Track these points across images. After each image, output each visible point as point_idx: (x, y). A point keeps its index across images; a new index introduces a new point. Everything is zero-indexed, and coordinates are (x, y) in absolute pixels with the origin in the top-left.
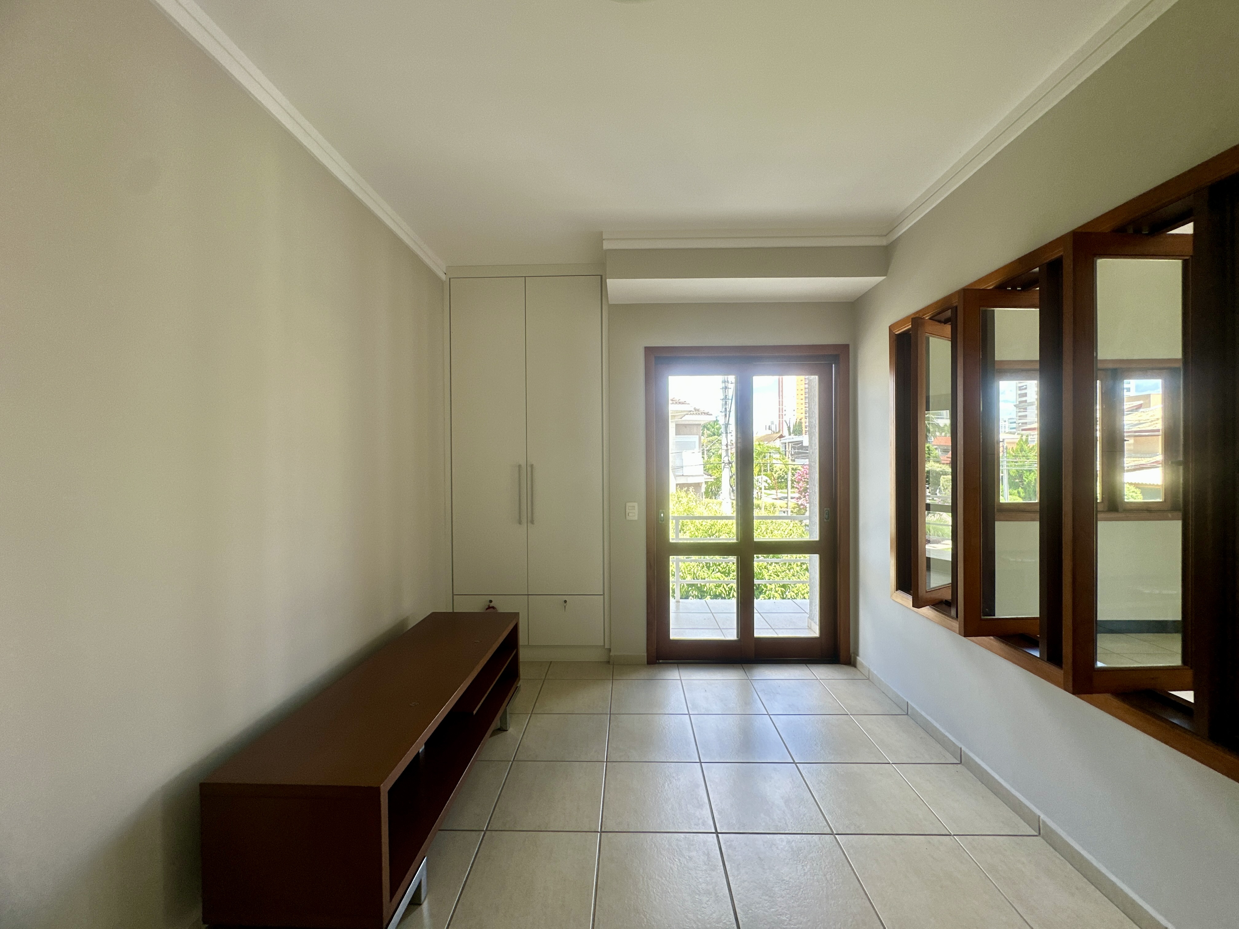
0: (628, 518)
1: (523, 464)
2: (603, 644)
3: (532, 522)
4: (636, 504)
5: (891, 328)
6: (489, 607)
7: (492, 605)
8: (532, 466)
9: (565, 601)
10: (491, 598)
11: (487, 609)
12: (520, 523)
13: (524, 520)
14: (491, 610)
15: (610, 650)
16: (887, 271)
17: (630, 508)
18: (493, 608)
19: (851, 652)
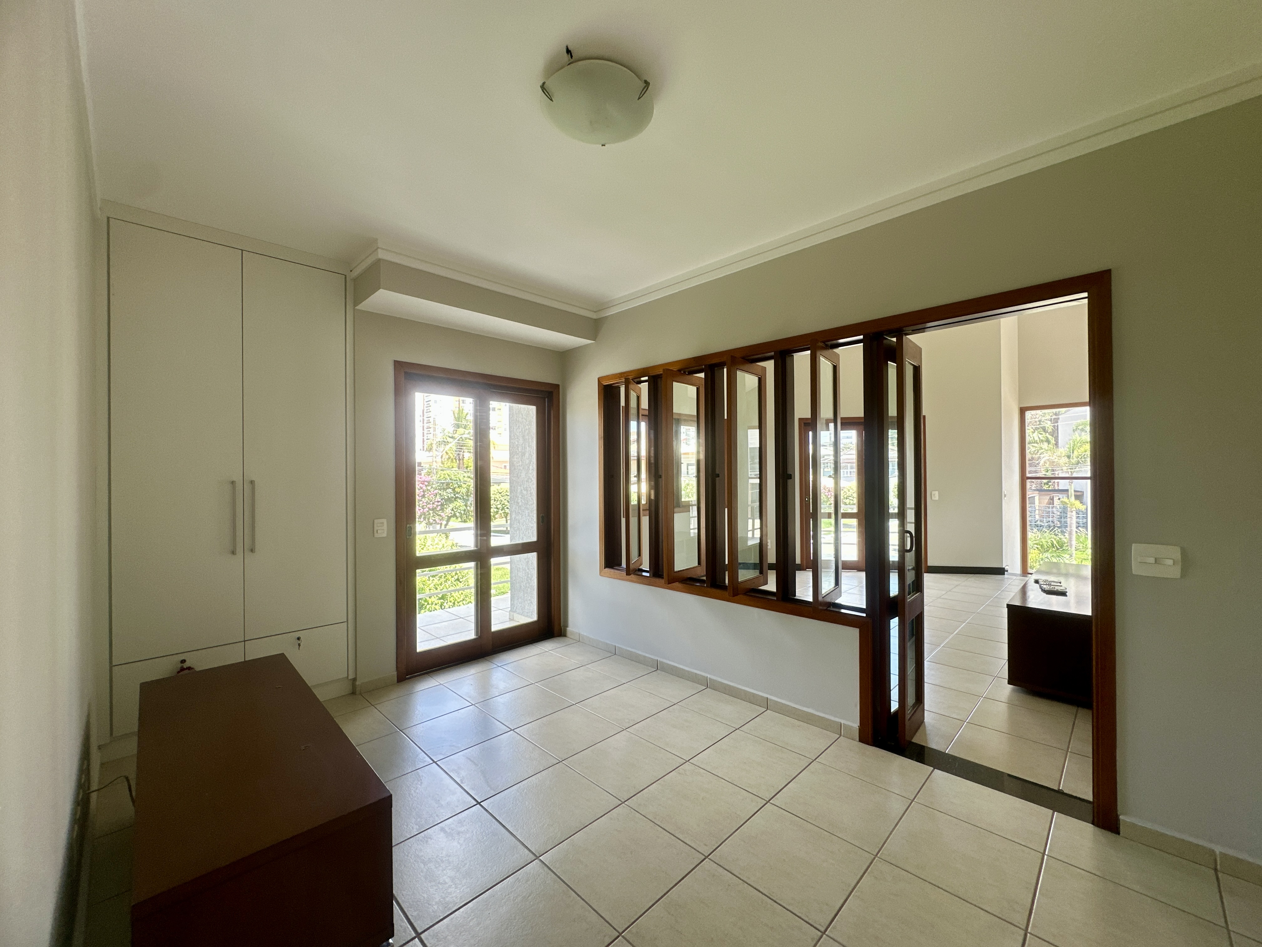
0: (376, 535)
1: (238, 478)
2: (347, 676)
3: (252, 550)
4: (385, 521)
5: (600, 380)
6: (182, 669)
7: (185, 665)
8: (252, 482)
9: (299, 639)
10: (182, 657)
11: (178, 672)
12: (233, 553)
13: (239, 549)
14: (187, 672)
15: (354, 680)
16: (596, 338)
17: (378, 525)
18: (189, 668)
19: (562, 626)
